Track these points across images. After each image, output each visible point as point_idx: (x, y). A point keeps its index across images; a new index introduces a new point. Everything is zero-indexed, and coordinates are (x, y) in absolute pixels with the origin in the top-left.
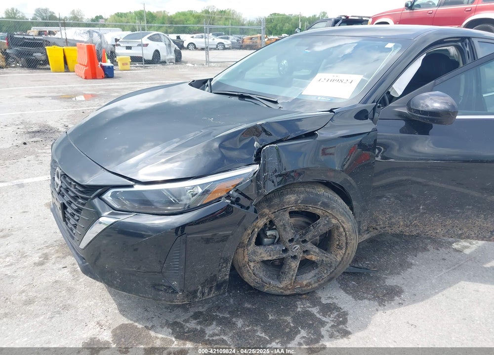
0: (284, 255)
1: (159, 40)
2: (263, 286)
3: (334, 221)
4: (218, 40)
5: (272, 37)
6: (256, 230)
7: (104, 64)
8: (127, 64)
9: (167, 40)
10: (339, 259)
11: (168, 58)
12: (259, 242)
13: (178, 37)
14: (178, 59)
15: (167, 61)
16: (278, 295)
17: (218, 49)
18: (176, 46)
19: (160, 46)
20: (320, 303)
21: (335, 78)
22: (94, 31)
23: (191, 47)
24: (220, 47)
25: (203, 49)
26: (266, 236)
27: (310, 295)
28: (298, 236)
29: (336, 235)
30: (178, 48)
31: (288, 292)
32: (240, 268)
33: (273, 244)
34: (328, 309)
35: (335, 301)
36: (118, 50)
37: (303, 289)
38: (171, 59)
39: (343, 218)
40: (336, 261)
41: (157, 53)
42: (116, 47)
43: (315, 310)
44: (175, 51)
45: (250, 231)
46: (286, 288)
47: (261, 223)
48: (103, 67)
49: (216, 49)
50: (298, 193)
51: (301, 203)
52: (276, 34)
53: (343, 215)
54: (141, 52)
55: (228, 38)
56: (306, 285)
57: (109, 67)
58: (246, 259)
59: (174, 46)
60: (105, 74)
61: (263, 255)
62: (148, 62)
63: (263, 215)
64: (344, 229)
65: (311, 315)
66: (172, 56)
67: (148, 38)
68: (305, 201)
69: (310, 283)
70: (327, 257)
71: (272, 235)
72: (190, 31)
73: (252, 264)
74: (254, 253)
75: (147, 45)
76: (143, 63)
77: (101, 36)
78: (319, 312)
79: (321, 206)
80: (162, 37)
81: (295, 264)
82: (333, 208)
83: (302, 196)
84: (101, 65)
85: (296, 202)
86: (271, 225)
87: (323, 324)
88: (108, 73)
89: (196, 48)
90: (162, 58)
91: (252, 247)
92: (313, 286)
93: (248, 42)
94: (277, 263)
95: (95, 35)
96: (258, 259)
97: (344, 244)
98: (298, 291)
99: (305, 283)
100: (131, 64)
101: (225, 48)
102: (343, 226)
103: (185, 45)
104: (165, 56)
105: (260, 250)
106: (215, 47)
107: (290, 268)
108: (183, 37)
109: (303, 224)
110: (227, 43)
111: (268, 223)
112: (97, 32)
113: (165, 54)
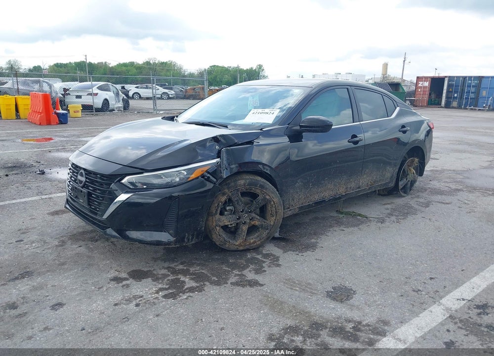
0: (238, 221)
1: (108, 90)
2: (225, 244)
3: (268, 197)
4: (161, 90)
5: (212, 88)
6: (220, 204)
7: (58, 111)
8: (78, 112)
9: (115, 90)
10: (272, 223)
11: (116, 106)
12: (222, 214)
13: (123, 88)
14: (126, 106)
15: (115, 109)
16: (236, 251)
17: (163, 99)
18: (124, 96)
19: (109, 95)
20: (262, 253)
21: (263, 112)
22: (44, 81)
23: (136, 96)
24: (165, 97)
25: (148, 99)
26: (226, 211)
27: (256, 249)
28: (246, 209)
29: (269, 208)
30: (125, 97)
31: (241, 248)
32: (210, 231)
33: (231, 214)
34: (267, 256)
35: (272, 252)
36: (68, 99)
37: (251, 245)
38: (120, 107)
39: (273, 195)
40: (271, 225)
41: (106, 102)
42: (66, 96)
43: (259, 257)
44: (123, 99)
45: (216, 205)
46: (240, 245)
47: (223, 199)
48: (57, 114)
49: (161, 98)
50: (246, 179)
51: (247, 185)
52: (216, 85)
53: (272, 193)
54: (92, 101)
55: (171, 89)
56: (253, 243)
57: (63, 114)
58: (215, 223)
59: (122, 96)
60: (59, 120)
61: (225, 221)
62: (98, 110)
63: (224, 194)
64: (274, 202)
65: (257, 259)
66: (121, 104)
67: (97, 88)
68: (250, 184)
69: (255, 241)
70: (265, 222)
71: (230, 210)
72: (132, 82)
73: (218, 228)
74: (219, 220)
75: (96, 94)
76: (94, 111)
77: (50, 86)
78: (262, 258)
79: (259, 187)
80: (111, 87)
81: (245, 228)
82: (266, 189)
83: (248, 181)
84: (55, 112)
85: (244, 184)
86: (229, 201)
87: (264, 262)
88: (63, 120)
89: (140, 98)
90: (111, 107)
91: (218, 216)
92: (257, 243)
93: (191, 93)
94: (233, 229)
95: (45, 85)
96: (222, 224)
97: (275, 213)
98: (248, 247)
99: (252, 241)
100: (82, 112)
101: (169, 98)
102: (273, 201)
103: (131, 94)
104: (114, 105)
105: (223, 218)
106: (159, 96)
107: (242, 230)
108: (127, 87)
109: (249, 202)
110: (171, 93)
111: (227, 200)
112: (47, 83)
113: (114, 102)
